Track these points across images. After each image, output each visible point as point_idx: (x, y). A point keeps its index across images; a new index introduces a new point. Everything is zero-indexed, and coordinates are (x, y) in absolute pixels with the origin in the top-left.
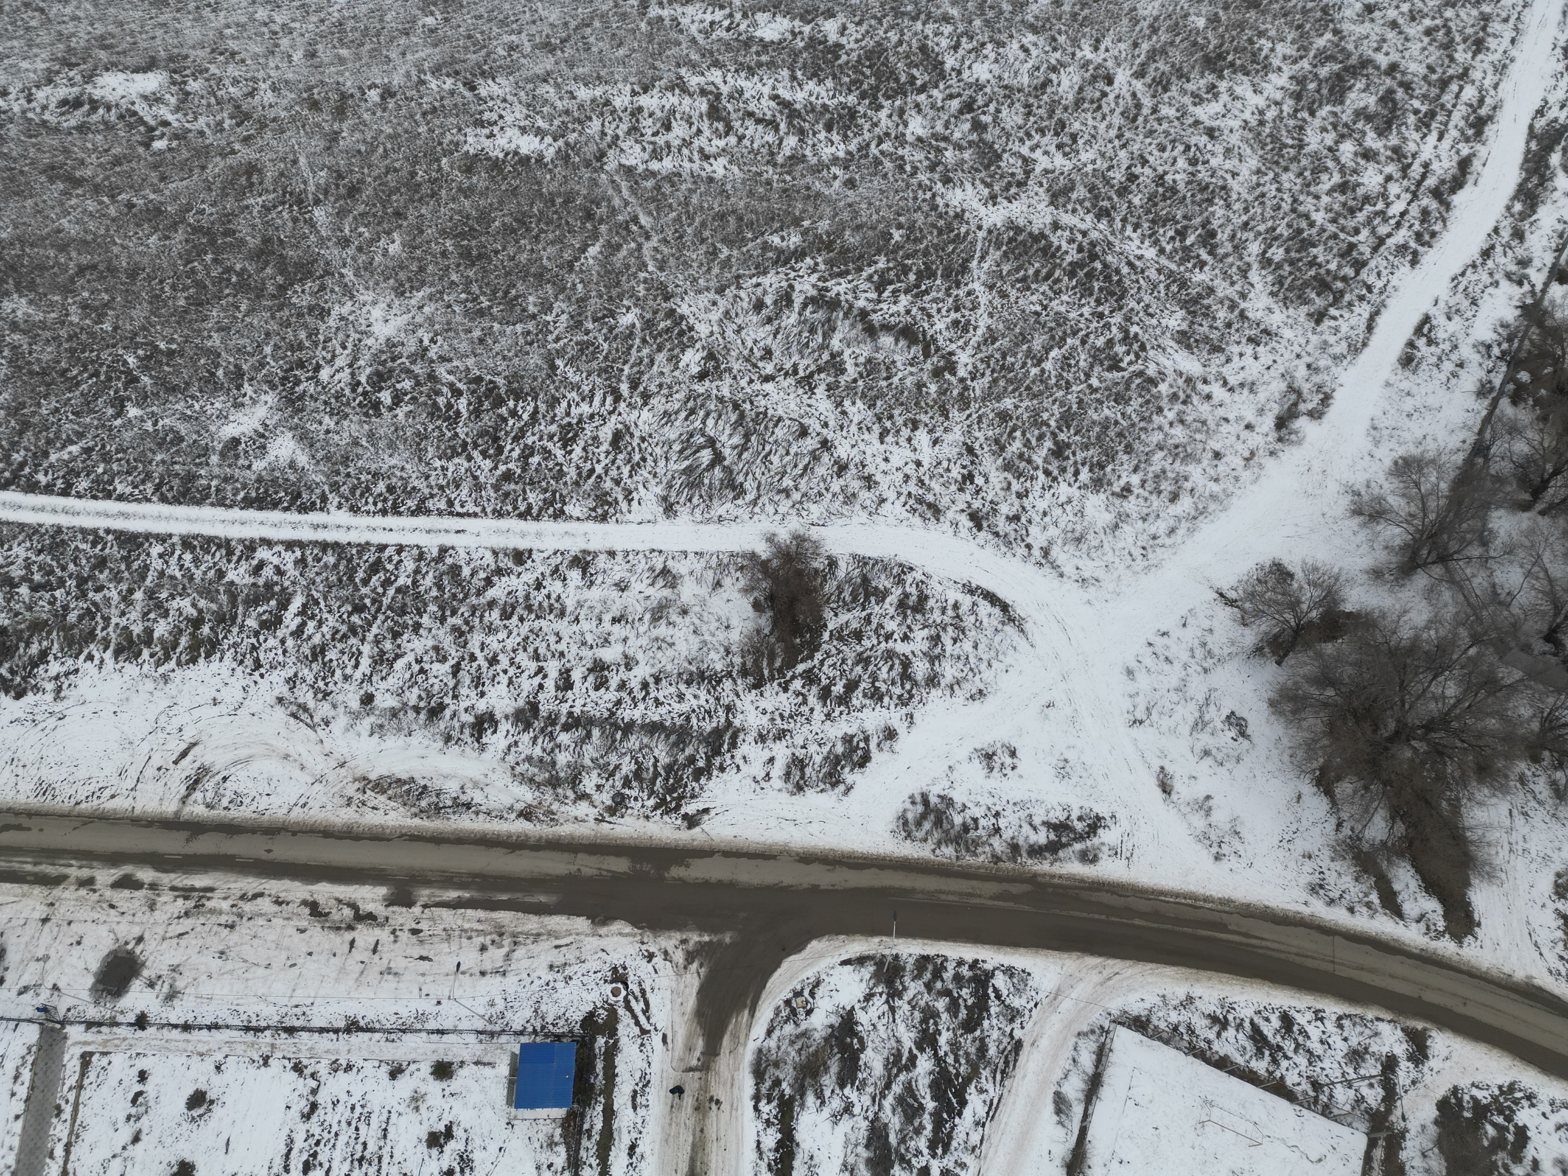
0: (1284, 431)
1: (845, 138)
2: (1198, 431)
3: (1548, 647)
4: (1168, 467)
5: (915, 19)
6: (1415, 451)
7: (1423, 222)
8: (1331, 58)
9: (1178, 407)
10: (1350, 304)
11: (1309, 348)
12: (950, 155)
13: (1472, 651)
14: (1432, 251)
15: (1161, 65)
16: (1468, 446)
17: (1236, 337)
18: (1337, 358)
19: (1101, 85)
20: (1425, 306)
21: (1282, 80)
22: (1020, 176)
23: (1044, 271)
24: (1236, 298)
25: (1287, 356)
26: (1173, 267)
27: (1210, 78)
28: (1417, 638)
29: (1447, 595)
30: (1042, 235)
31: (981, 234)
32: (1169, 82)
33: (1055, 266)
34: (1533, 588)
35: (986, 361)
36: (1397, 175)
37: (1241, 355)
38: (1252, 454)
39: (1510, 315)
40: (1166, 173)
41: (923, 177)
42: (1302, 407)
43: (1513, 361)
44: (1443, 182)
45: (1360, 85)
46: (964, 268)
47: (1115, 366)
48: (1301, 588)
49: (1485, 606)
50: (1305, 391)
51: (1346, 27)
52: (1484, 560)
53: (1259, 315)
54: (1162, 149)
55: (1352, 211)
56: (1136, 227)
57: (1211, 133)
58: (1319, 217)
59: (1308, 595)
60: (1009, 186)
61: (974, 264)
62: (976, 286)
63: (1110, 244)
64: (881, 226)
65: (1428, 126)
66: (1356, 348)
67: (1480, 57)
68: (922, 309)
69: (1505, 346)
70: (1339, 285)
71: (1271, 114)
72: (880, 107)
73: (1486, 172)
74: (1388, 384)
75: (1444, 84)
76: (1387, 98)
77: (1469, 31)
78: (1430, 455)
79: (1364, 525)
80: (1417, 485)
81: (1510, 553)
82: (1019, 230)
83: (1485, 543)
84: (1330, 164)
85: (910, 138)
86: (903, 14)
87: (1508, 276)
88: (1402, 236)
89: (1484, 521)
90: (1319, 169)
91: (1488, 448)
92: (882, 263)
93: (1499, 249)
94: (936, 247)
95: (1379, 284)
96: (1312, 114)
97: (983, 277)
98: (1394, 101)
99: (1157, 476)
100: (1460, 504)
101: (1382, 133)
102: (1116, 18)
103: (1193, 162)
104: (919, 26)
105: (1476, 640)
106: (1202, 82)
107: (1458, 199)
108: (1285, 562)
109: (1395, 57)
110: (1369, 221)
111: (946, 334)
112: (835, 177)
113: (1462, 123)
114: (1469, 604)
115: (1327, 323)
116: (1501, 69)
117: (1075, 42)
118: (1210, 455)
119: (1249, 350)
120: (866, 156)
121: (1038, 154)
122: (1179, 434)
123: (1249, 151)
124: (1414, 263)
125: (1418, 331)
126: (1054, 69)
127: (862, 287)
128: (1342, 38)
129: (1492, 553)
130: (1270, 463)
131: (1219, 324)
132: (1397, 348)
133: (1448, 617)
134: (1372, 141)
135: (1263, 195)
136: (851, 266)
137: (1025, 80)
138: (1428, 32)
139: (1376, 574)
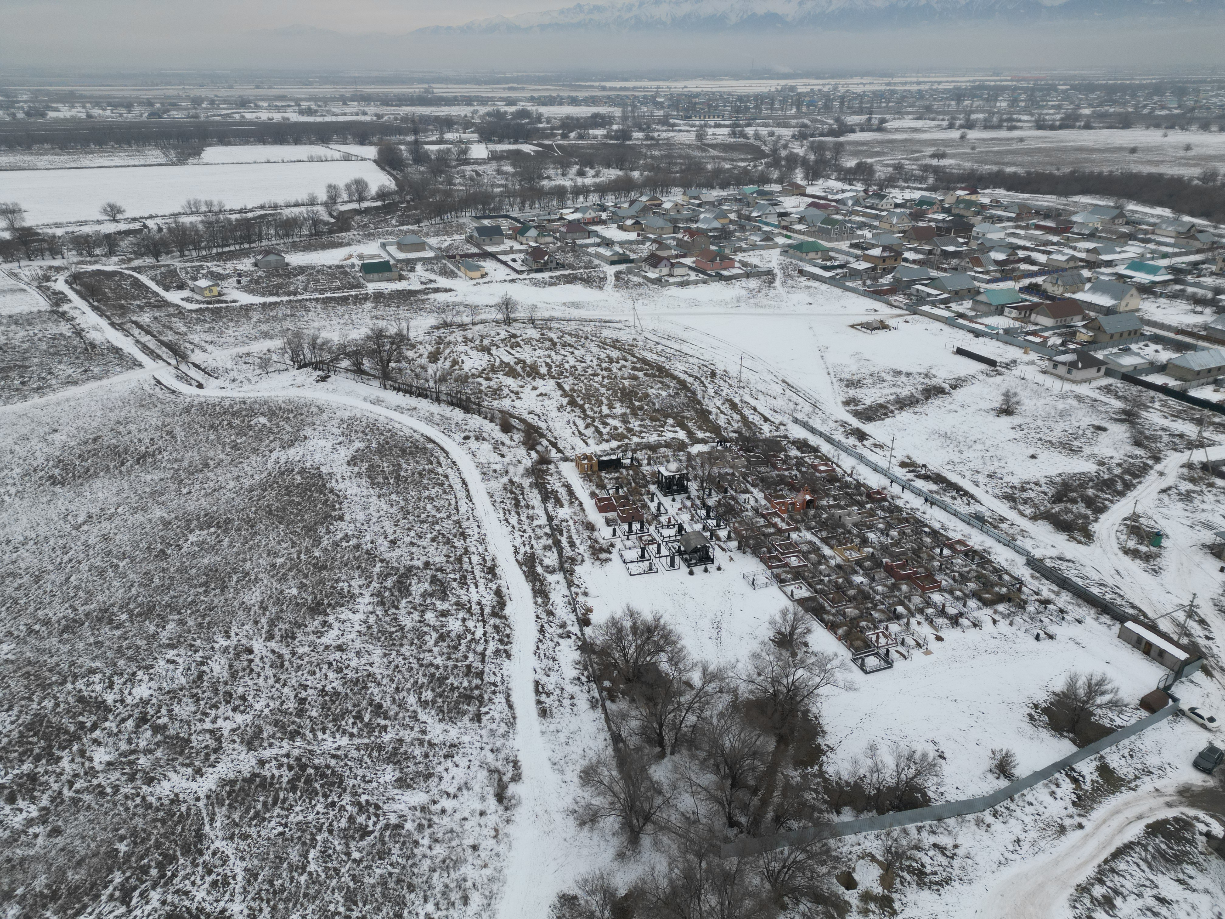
0: (505, 801)
1: (33, 800)
2: (451, 840)
3: (735, 830)
4: (447, 881)
5: (64, 682)
6: (586, 763)
7: (498, 633)
8: (388, 575)
9: (427, 832)
10: (490, 700)
11: (485, 739)
12: (143, 761)
13: (704, 865)
14: (513, 645)
15: (282, 626)
16: (609, 741)
17: (436, 760)
18: (504, 736)
19: (245, 657)
20: (532, 677)
21: (367, 599)
22: (213, 744)
23: (270, 800)
24: (420, 736)
25: (475, 752)
26: (366, 741)
27: (321, 618)
28: (671, 880)
29: (665, 840)
30: (254, 775)
31: (201, 804)
32: (293, 633)
33: (277, 791)
34: (702, 800)
35: (258, 897)
36: (467, 616)
37: (446, 770)
38: (496, 830)
39: (576, 655)
40: (324, 686)
41: (127, 789)
42: (506, 779)
43: (596, 678)
44: (494, 607)
45: (414, 581)
46: (200, 836)
47: (365, 833)
48: (587, 901)
49: (688, 831)
50: (500, 767)
51: (386, 556)
52: (667, 801)
53: (441, 738)
54: (314, 673)
55: (456, 648)
56: (324, 731)
57: (340, 648)
58: (439, 661)
59: (594, 902)
60: (207, 755)
61: (207, 828)
62: (218, 844)
63: (311, 752)
64: (103, 849)
65: (466, 584)
66: (511, 722)
67: (468, 540)
68: (177, 892)
69: (586, 673)
70: (476, 692)
71: (372, 620)
72: (59, 759)
73: (511, 591)
74: (543, 733)
75: (459, 560)
76: (434, 580)
77: (454, 531)
78: (594, 760)
79: (592, 829)
80: (601, 782)
81: (675, 788)
82: (232, 782)
83: (660, 792)
84: (426, 629)
85: (98, 767)
86: (50, 685)
87: (560, 636)
88: (492, 646)
89: (649, 778)
90: (421, 636)
91: (620, 735)
92: (118, 878)
93: (546, 626)
94: (165, 836)
95: (498, 679)
96: (397, 608)
97: (220, 834)
98: (438, 580)
99: (444, 894)
100: (630, 777)
101: (443, 599)
102: (233, 614)
103: (339, 670)
104: (69, 686)
105: (700, 856)
106: (316, 623)
107: (507, 611)
108: (566, 891)
109: (424, 559)
110: (469, 648)
111: (210, 898)
112: (36, 836)
113: (482, 574)
114: (680, 836)
115: (485, 718)
116: (482, 541)
117: (210, 640)
118: (470, 851)
119: (449, 763)
120: (63, 802)
121: (220, 723)
122: (439, 851)
123: (371, 647)
124: (509, 656)
125: (537, 692)
126: (202, 663)
127: (107, 909)
128: (388, 562)
129: (668, 795)
130: (510, 829)
131: (419, 759)
132: (533, 710)
133: (676, 853)
134: (441, 606)
135: (397, 667)
136: (86, 899)
137: (183, 680)
138: (433, 540)
139: (621, 856)
